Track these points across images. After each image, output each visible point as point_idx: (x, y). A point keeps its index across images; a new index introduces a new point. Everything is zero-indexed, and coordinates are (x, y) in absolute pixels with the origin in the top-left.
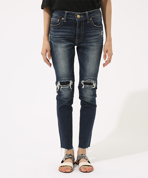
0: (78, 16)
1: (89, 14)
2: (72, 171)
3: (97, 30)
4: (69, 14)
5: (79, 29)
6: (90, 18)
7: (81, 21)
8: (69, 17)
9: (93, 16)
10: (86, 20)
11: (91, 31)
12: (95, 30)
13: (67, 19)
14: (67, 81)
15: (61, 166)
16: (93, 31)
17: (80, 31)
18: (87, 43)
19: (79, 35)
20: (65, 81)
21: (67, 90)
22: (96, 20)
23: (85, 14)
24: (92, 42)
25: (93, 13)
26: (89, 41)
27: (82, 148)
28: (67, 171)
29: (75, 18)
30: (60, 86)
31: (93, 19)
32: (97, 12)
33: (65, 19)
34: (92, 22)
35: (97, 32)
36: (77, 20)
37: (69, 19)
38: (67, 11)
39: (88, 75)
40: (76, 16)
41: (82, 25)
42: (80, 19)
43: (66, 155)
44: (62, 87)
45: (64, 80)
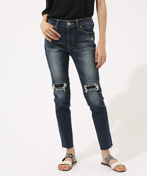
0: (69, 24)
1: (79, 21)
2: (70, 169)
3: (87, 36)
4: (60, 22)
5: (69, 35)
6: (80, 25)
7: (71, 29)
8: (60, 25)
9: (83, 23)
10: (76, 28)
11: (81, 37)
12: (85, 36)
13: (58, 27)
14: (61, 83)
15: (60, 165)
16: (84, 37)
17: (71, 38)
18: (79, 48)
19: (70, 41)
20: (59, 84)
21: (61, 93)
22: (86, 27)
23: (75, 21)
24: (84, 47)
25: (84, 21)
26: (80, 47)
27: (105, 149)
28: (65, 169)
29: (65, 25)
30: (55, 89)
31: (83, 26)
32: (87, 20)
33: (57, 27)
34: (82, 29)
35: (87, 38)
36: (67, 27)
37: (61, 27)
38: (59, 19)
39: (88, 78)
40: (67, 23)
41: (73, 32)
42: (70, 26)
43: (67, 154)
44: (56, 90)
45: (59, 82)
